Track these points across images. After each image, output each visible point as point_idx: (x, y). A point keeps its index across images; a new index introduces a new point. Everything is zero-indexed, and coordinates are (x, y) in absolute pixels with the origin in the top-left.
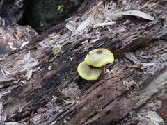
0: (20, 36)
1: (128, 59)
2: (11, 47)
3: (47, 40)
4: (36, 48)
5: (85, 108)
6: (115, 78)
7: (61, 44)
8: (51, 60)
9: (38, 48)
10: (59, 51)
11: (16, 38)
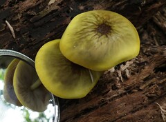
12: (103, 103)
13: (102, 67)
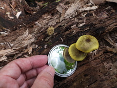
0: (15, 6)
1: (106, 41)
2: (9, 16)
3: (41, 19)
4: (33, 26)
5: (75, 84)
6: (97, 60)
7: (54, 26)
8: (46, 40)
9: (34, 27)
10: (53, 32)
11: (11, 7)
12: (88, 62)
13: (87, 52)
